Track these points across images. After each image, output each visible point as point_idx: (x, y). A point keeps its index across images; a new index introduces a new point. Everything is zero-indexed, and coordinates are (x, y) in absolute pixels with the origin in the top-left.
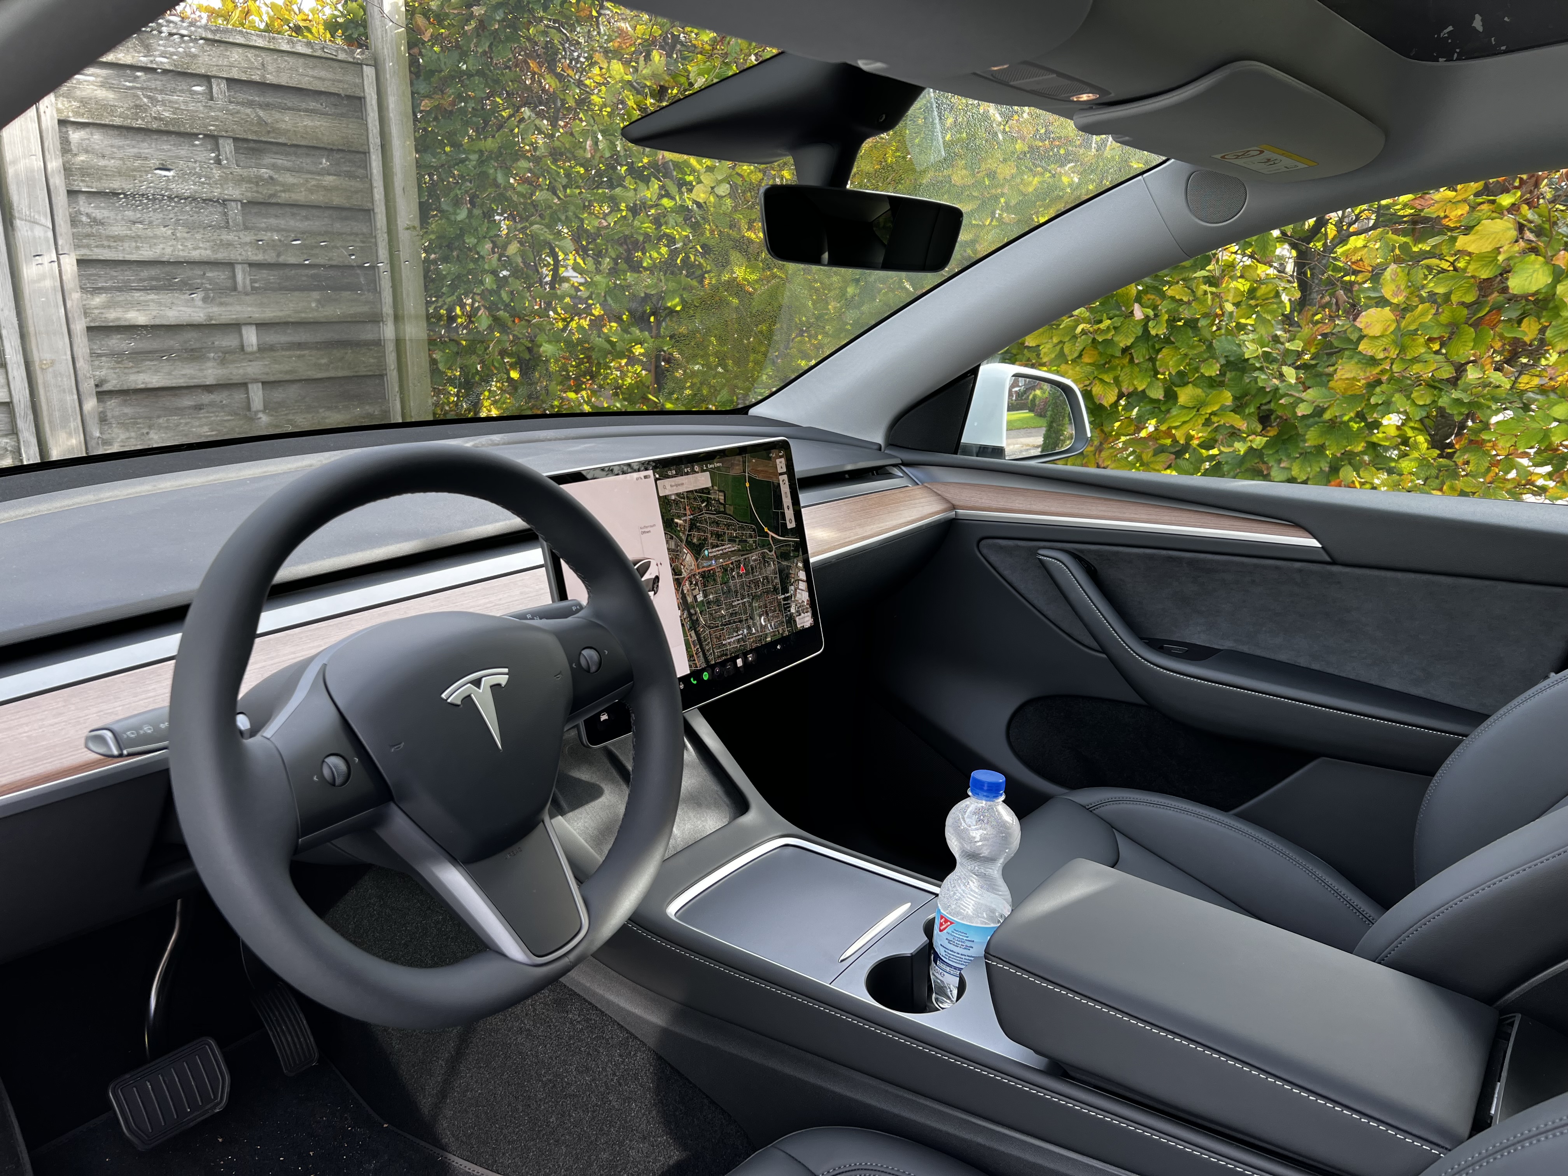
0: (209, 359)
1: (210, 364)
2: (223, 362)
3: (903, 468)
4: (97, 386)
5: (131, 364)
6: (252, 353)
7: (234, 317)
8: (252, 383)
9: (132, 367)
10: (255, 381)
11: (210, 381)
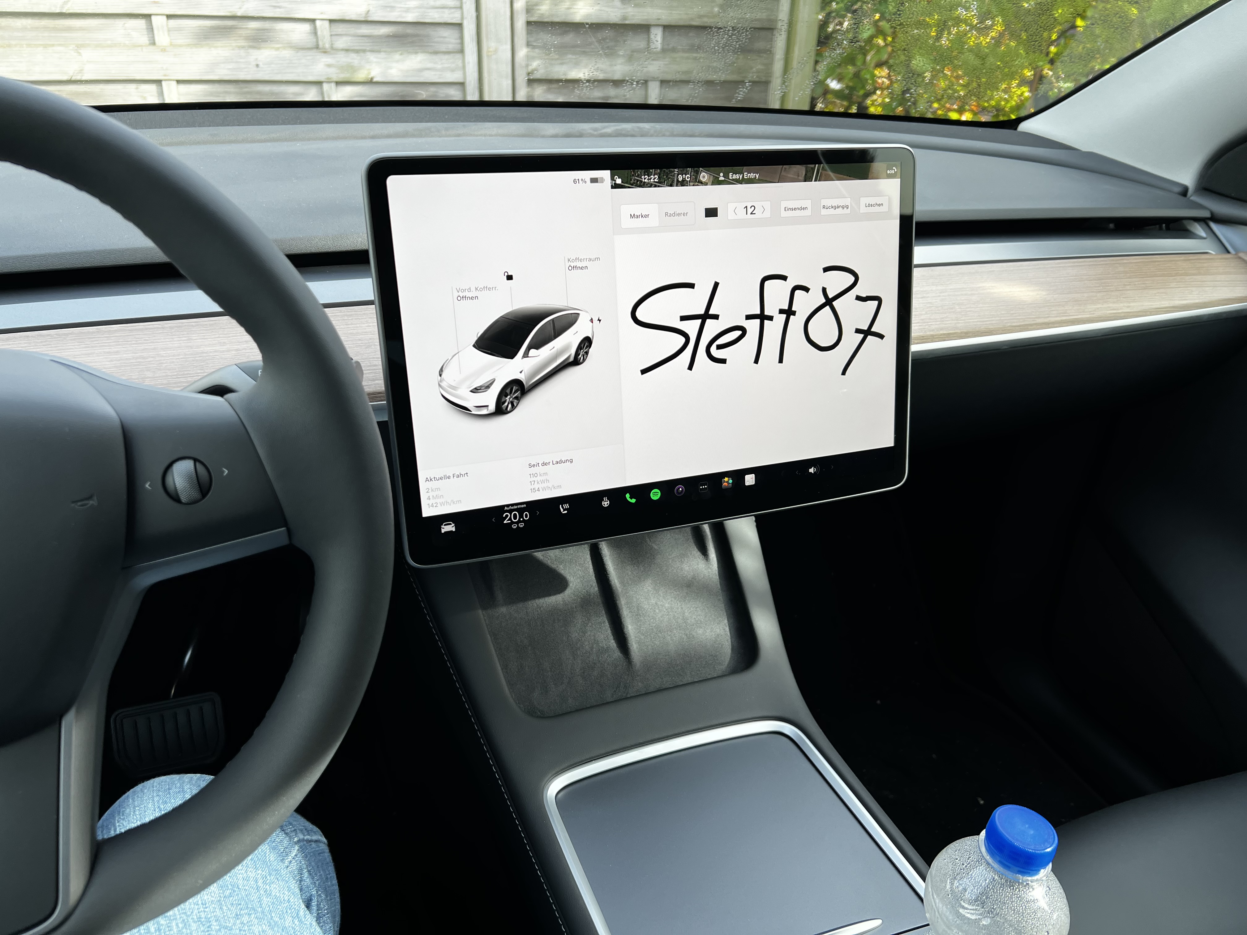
0: (619, 56)
1: (620, 60)
2: (630, 59)
3: (1213, 225)
4: (528, 74)
5: (557, 57)
6: (657, 53)
7: (646, 17)
8: (651, 80)
9: (557, 59)
10: (654, 79)
11: (617, 77)
